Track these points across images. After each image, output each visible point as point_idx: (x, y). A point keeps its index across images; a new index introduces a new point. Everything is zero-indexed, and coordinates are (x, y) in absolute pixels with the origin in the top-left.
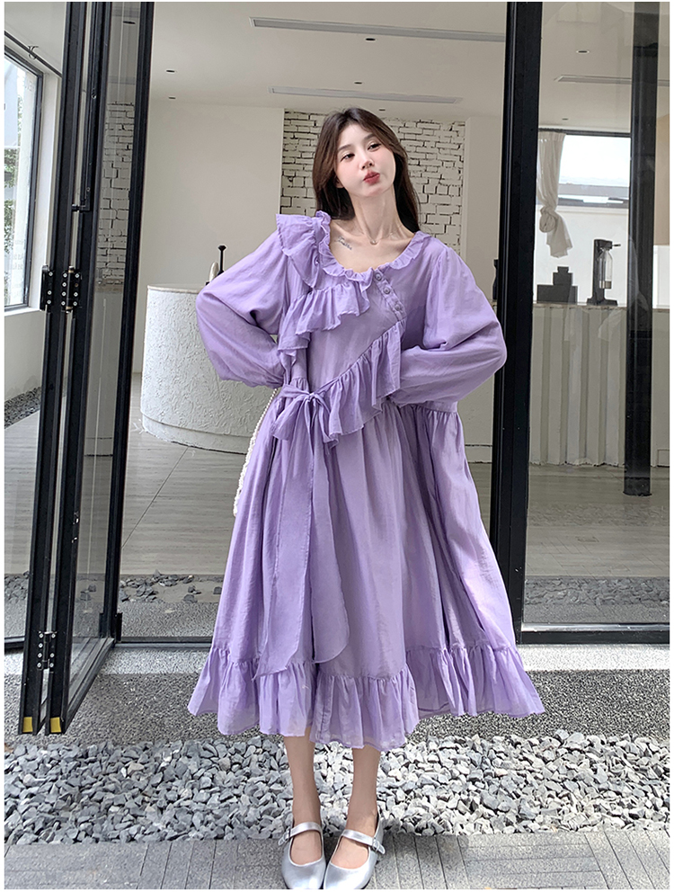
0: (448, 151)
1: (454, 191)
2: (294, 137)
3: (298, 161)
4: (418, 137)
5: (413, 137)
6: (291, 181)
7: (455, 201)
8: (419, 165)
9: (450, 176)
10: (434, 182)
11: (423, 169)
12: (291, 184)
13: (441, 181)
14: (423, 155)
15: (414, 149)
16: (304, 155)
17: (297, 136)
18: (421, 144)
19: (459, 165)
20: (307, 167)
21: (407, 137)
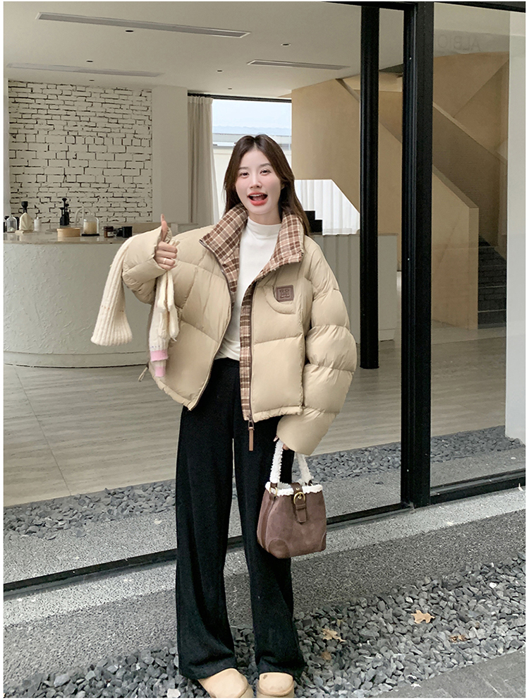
0: (139, 113)
1: (145, 143)
2: (15, 102)
3: (19, 121)
4: (116, 101)
5: (112, 101)
6: (15, 137)
7: (147, 151)
8: (117, 123)
9: (142, 130)
10: (130, 137)
11: (120, 126)
12: (14, 140)
13: (135, 135)
14: (121, 116)
15: (113, 111)
16: (24, 116)
17: (17, 100)
18: (119, 107)
19: (149, 123)
20: (27, 126)
21: (107, 101)
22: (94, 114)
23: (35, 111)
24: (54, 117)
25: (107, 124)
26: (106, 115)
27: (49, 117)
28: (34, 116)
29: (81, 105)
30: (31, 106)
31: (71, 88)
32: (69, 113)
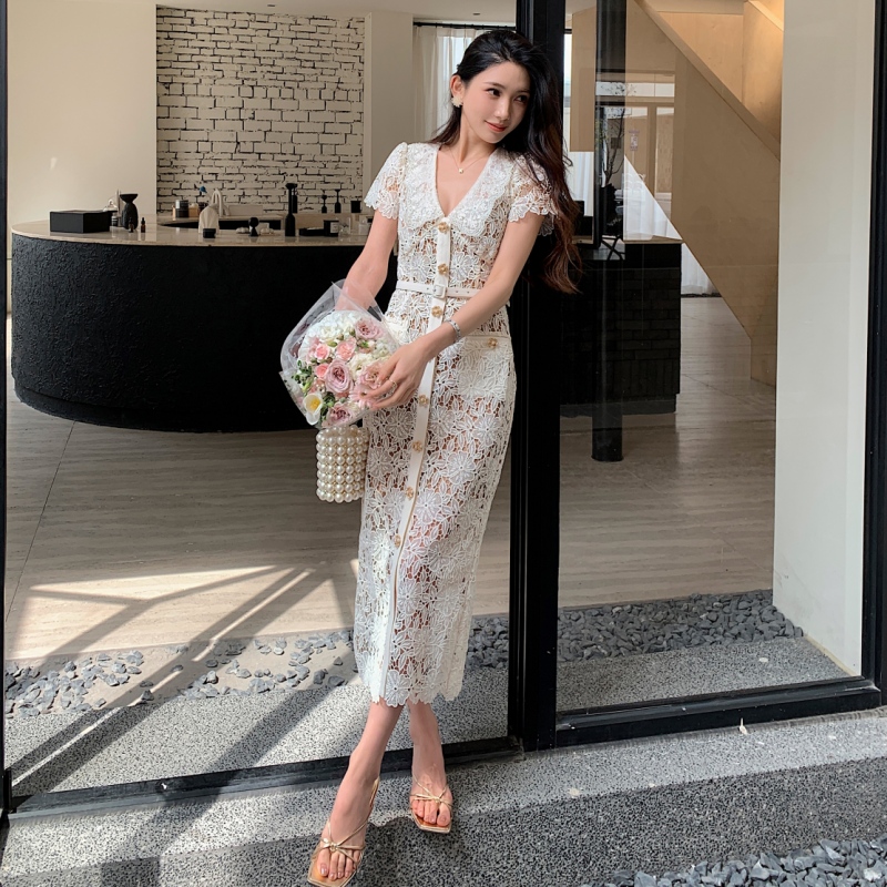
0: (346, 52)
1: (354, 96)
2: (169, 38)
3: (174, 65)
4: (312, 36)
5: (307, 36)
6: (168, 88)
7: (355, 107)
8: (314, 67)
9: (350, 79)
10: (331, 87)
11: (318, 71)
12: (167, 92)
13: (340, 85)
14: (318, 57)
15: (307, 49)
16: (181, 58)
17: (172, 35)
18: (316, 43)
19: (360, 66)
20: (185, 72)
21: (299, 35)
22: (280, 55)
23: (196, 51)
24: (223, 60)
25: (299, 69)
26: (298, 56)
27: (216, 59)
28: (195, 58)
29: (262, 41)
30: (191, 44)
31: (248, 17)
32: (244, 53)
